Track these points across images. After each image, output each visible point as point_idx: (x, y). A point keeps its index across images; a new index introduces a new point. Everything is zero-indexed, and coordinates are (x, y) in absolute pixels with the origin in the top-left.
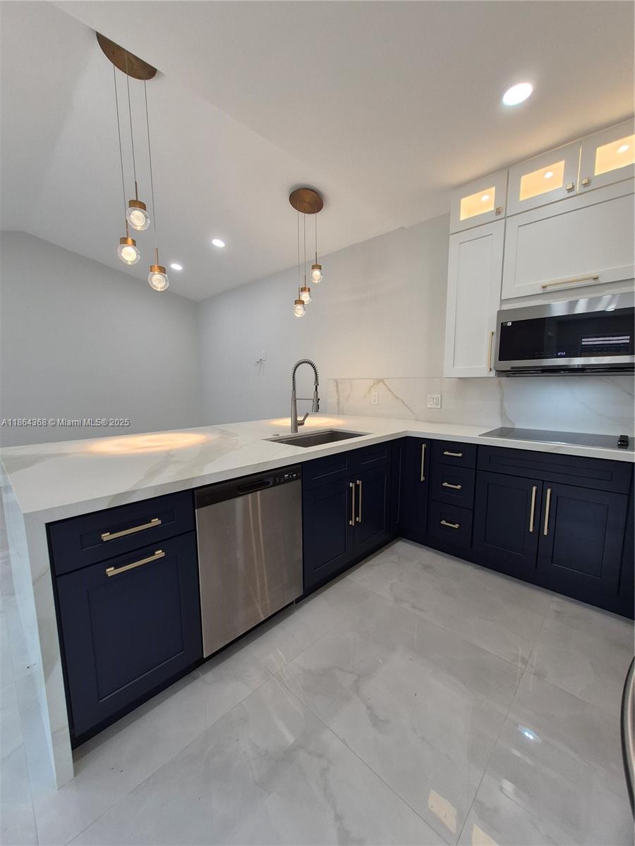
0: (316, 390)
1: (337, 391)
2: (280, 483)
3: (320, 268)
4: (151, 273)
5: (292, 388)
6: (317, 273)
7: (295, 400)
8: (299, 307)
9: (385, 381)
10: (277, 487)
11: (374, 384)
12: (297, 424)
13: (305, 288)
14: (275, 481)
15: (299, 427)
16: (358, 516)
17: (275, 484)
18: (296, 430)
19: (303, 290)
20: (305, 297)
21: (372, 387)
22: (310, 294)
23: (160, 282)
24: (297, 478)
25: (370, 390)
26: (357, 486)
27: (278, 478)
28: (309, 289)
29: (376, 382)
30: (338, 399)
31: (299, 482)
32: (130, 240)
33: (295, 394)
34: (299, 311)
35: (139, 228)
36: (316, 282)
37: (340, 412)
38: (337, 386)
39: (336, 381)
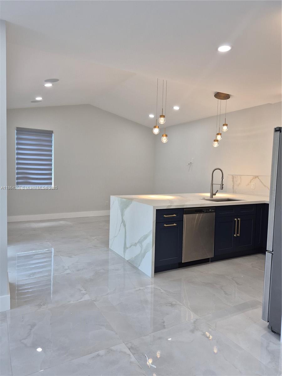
0: (222, 181)
1: (233, 181)
2: (208, 212)
3: (227, 125)
4: (162, 137)
5: (211, 179)
6: (225, 128)
7: (212, 184)
8: (216, 143)
9: (259, 177)
10: (206, 214)
11: (253, 179)
12: (213, 194)
13: (219, 133)
14: (206, 211)
15: (213, 196)
16: (238, 234)
17: (206, 212)
18: (212, 197)
19: (218, 134)
20: (219, 137)
21: (252, 180)
22: (221, 136)
23: (165, 139)
24: (214, 212)
25: (251, 181)
26: (238, 221)
27: (207, 210)
28: (221, 134)
29: (254, 178)
30: (233, 186)
31: (215, 213)
32: (157, 126)
33: (213, 182)
34: (216, 144)
35: (162, 124)
36: (225, 131)
37: (234, 192)
38: (233, 179)
39: (232, 175)
